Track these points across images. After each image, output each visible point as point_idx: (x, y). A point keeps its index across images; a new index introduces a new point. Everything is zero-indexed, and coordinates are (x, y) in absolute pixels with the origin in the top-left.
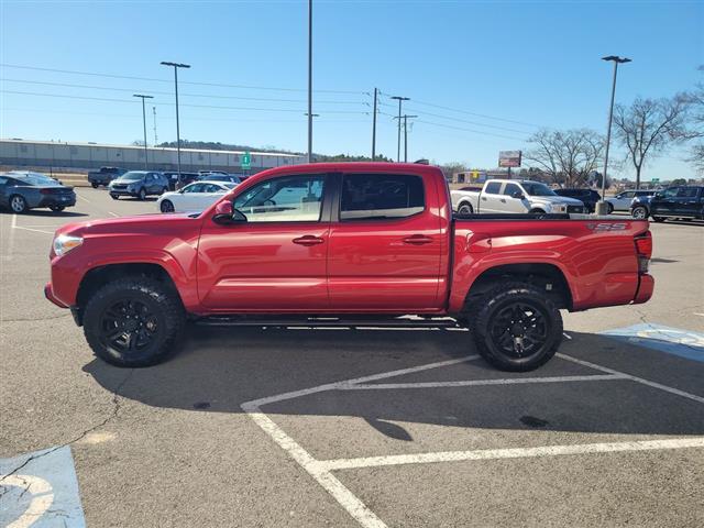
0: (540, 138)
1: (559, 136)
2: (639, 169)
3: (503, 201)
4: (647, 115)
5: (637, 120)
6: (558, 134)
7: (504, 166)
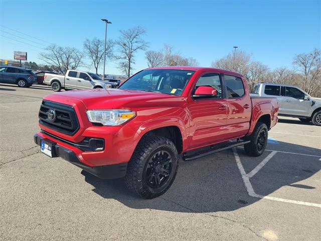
0: (52, 48)
1: (61, 49)
2: (97, 69)
3: (79, 81)
4: (99, 46)
5: (95, 47)
6: (61, 48)
7: (18, 59)
